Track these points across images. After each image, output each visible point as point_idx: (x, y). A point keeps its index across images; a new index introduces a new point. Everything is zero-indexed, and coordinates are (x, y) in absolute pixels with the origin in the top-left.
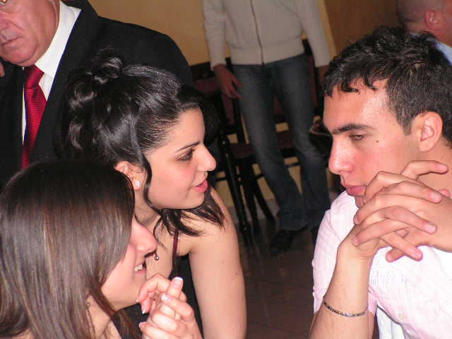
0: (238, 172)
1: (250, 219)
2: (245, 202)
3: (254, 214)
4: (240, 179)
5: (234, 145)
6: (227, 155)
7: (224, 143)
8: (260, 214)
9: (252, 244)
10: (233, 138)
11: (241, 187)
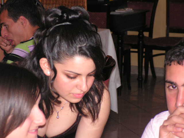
0: (144, 50)
1: (144, 73)
2: (144, 65)
3: (147, 72)
4: (144, 55)
5: (146, 37)
6: (141, 42)
7: (141, 36)
8: (150, 73)
9: (142, 87)
10: (146, 34)
11: (144, 59)
